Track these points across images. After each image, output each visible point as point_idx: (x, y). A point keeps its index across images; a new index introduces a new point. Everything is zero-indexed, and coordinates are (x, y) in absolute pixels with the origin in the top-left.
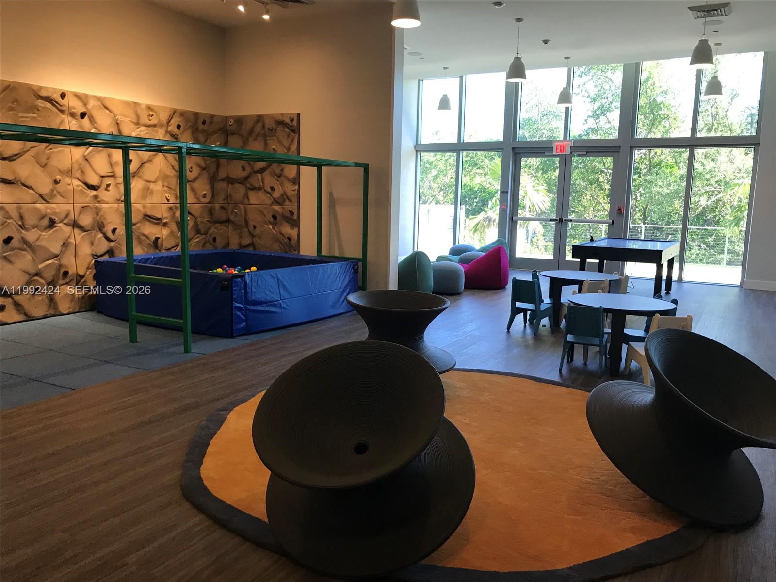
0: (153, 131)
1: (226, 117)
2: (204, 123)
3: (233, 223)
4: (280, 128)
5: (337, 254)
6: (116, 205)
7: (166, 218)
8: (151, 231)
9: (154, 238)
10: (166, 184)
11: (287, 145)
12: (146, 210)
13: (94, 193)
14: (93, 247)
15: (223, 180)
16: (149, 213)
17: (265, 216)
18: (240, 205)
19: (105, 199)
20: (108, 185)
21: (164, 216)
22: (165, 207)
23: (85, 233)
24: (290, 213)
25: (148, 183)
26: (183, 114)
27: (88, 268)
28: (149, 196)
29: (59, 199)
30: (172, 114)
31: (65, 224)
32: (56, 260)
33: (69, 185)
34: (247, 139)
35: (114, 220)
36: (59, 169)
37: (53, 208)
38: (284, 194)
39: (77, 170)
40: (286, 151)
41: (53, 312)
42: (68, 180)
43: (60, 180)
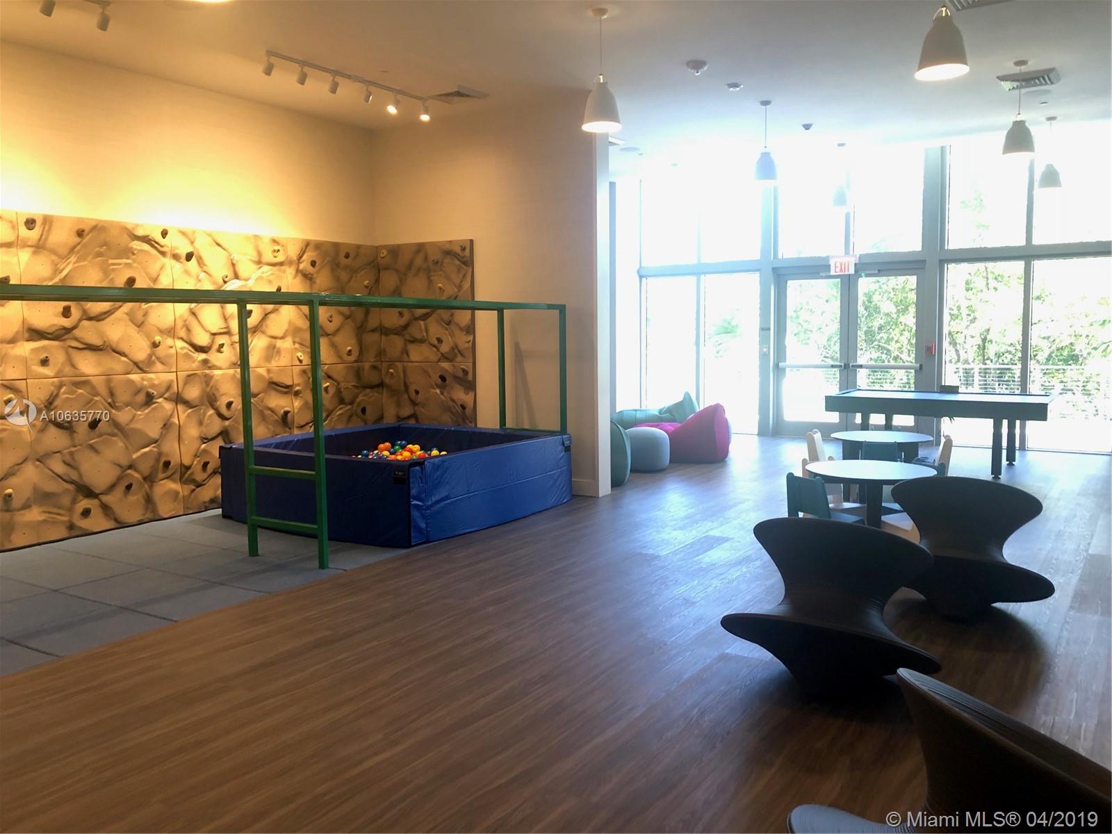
0: (280, 270)
1: (377, 247)
2: (347, 256)
3: (389, 388)
4: (448, 260)
5: (526, 426)
6: (231, 371)
7: (298, 385)
8: (279, 403)
9: (282, 411)
10: (297, 340)
11: (457, 281)
12: (271, 375)
13: (203, 356)
14: (203, 428)
15: (374, 330)
16: (276, 379)
17: (430, 377)
18: (397, 363)
19: (218, 364)
20: (222, 346)
21: (295, 382)
22: (297, 370)
23: (190, 411)
24: (463, 372)
25: (274, 340)
26: (318, 246)
27: (195, 456)
28: (276, 357)
29: (159, 366)
30: (304, 248)
31: (165, 399)
32: (154, 447)
33: (172, 347)
34: (405, 275)
35: (229, 392)
36: (158, 328)
37: (151, 379)
38: (454, 347)
39: (182, 328)
40: (456, 290)
41: (149, 515)
42: (169, 341)
43: (160, 343)
